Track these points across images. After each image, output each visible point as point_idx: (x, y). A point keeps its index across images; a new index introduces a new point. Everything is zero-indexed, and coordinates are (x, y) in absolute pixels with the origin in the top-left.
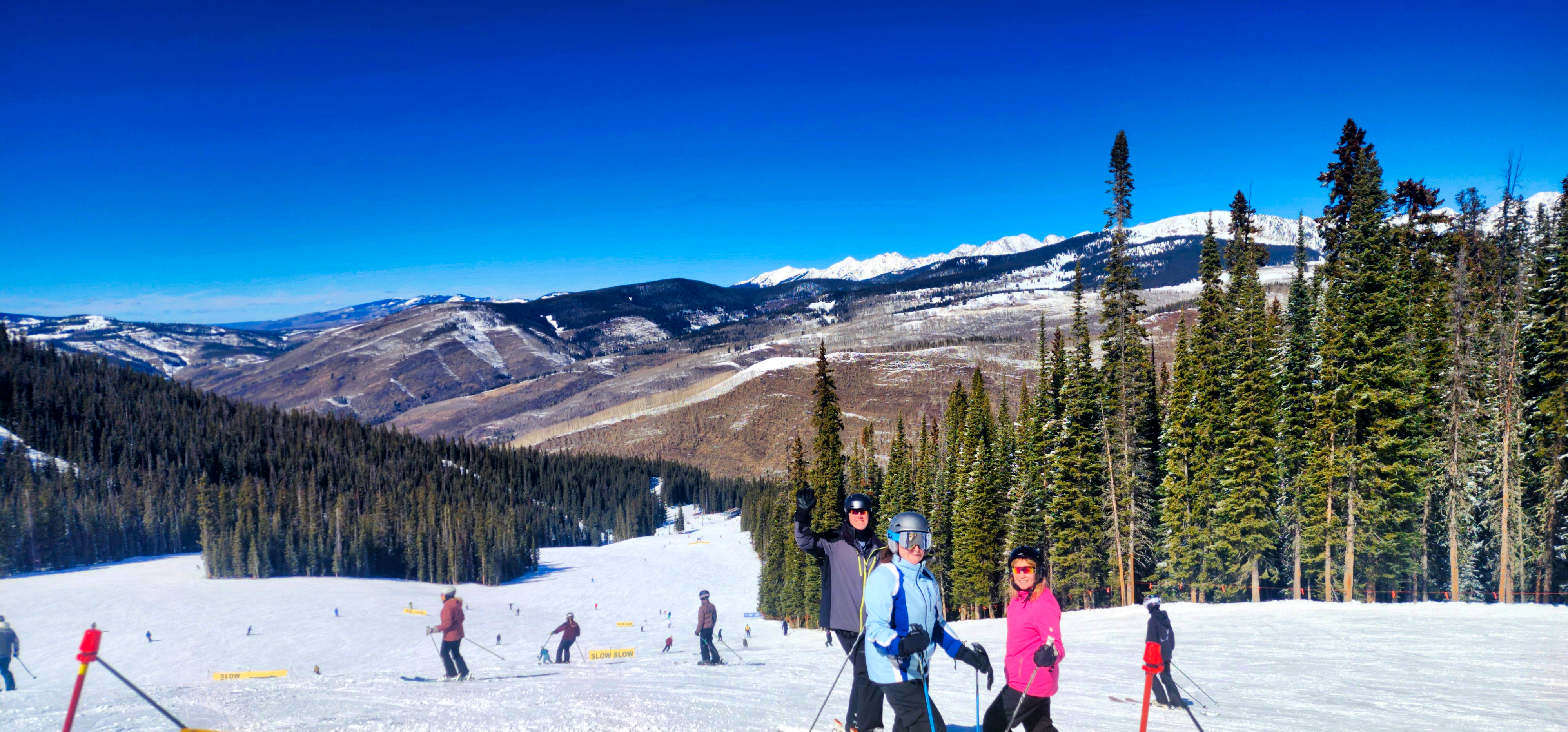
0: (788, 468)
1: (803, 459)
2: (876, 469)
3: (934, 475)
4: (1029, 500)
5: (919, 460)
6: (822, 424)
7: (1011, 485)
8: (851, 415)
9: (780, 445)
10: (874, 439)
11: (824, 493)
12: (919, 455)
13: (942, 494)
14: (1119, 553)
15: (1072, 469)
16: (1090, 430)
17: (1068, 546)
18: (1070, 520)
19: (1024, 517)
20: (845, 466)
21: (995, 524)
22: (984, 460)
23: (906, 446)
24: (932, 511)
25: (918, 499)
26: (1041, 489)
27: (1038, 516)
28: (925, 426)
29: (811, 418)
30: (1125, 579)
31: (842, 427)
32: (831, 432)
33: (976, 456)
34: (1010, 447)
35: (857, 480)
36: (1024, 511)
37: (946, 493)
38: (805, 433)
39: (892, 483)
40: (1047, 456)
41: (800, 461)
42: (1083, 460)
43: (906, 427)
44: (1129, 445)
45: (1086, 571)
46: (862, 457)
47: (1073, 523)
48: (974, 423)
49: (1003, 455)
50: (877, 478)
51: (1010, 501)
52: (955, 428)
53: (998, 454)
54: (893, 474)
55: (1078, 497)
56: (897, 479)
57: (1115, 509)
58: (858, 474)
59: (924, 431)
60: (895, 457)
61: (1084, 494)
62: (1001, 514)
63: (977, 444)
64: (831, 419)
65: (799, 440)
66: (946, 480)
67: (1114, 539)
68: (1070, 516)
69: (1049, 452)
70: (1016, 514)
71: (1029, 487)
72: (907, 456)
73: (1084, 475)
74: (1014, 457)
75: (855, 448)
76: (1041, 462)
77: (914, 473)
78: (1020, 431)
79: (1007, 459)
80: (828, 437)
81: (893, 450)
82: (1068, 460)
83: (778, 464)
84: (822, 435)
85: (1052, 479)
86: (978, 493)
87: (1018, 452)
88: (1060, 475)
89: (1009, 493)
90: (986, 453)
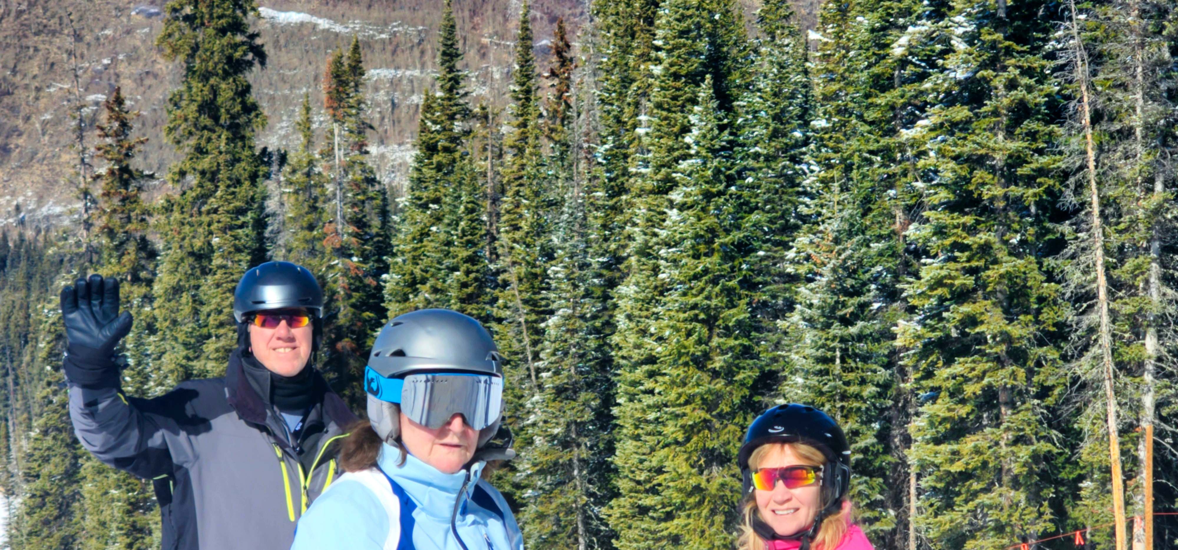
0: (86, 193)
1: (136, 163)
2: (372, 191)
3: (555, 204)
4: (852, 273)
5: (508, 158)
6: (195, 48)
7: (797, 227)
8: (294, 17)
9: (57, 122)
10: (368, 95)
11: (205, 272)
12: (509, 141)
13: (584, 266)
14: (1113, 425)
15: (979, 174)
16: (1033, 51)
17: (963, 411)
18: (972, 331)
19: (837, 330)
20: (271, 186)
21: (747, 352)
22: (714, 152)
23: (467, 114)
24: (552, 321)
25: (506, 284)
26: (889, 237)
27: (876, 325)
28: (527, 49)
29: (159, 27)
30: (1128, 503)
31: (260, 54)
32: (226, 75)
33: (688, 139)
34: (794, 110)
35: (311, 227)
36: (834, 309)
37: (596, 261)
38: (140, 80)
39: (424, 234)
40: (906, 134)
41: (125, 170)
42: (1014, 145)
43: (472, 55)
44: (1149, 96)
45: (1016, 484)
46: (328, 154)
47: (981, 339)
48: (683, 33)
49: (775, 135)
50: (376, 222)
51: (794, 279)
52: (626, 50)
53: (759, 131)
54: (425, 207)
55: (996, 262)
56: (439, 219)
57: (1102, 294)
58: (314, 208)
59: (525, 63)
60: (431, 149)
61: (1014, 252)
62: (766, 323)
63: (694, 101)
64: (222, 32)
65: (119, 101)
66: (596, 218)
67: (1096, 385)
68: (972, 321)
69: (910, 123)
70: (810, 321)
71: (850, 234)
72: (470, 145)
73: (1015, 191)
74: (806, 142)
75: (306, 126)
76: (887, 154)
77: (495, 201)
78: (826, 57)
79: (786, 148)
80: (215, 91)
81: (424, 129)
82: (968, 148)
83: (50, 184)
84: (197, 85)
85: (920, 205)
86: (696, 256)
87: (820, 123)
88: (944, 195)
89: (791, 254)
90: (722, 128)
